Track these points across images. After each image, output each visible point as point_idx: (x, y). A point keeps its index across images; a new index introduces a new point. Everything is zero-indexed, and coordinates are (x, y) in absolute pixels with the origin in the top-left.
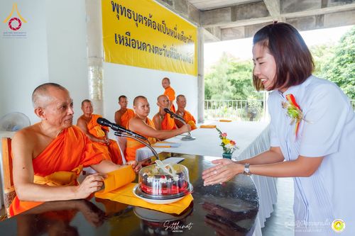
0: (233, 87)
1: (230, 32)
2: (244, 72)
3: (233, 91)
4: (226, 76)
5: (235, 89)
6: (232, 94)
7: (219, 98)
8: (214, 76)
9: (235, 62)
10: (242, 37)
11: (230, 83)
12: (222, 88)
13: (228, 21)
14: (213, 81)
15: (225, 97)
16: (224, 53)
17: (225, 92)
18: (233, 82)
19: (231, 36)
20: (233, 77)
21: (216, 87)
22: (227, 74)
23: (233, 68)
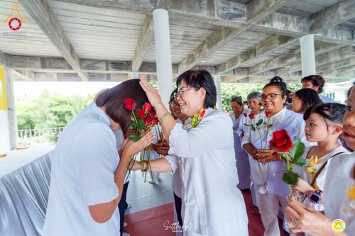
0: (56, 117)
1: (43, 75)
2: (65, 106)
3: (56, 120)
4: (48, 108)
5: (58, 118)
6: (55, 123)
7: (43, 127)
8: (36, 108)
9: (57, 97)
10: (55, 81)
11: (52, 114)
12: (45, 118)
13: (38, 68)
14: (35, 114)
15: (48, 125)
16: (45, 91)
17: (48, 121)
18: (55, 113)
19: (45, 79)
20: (54, 109)
21: (38, 118)
22: (49, 107)
23: (55, 103)
